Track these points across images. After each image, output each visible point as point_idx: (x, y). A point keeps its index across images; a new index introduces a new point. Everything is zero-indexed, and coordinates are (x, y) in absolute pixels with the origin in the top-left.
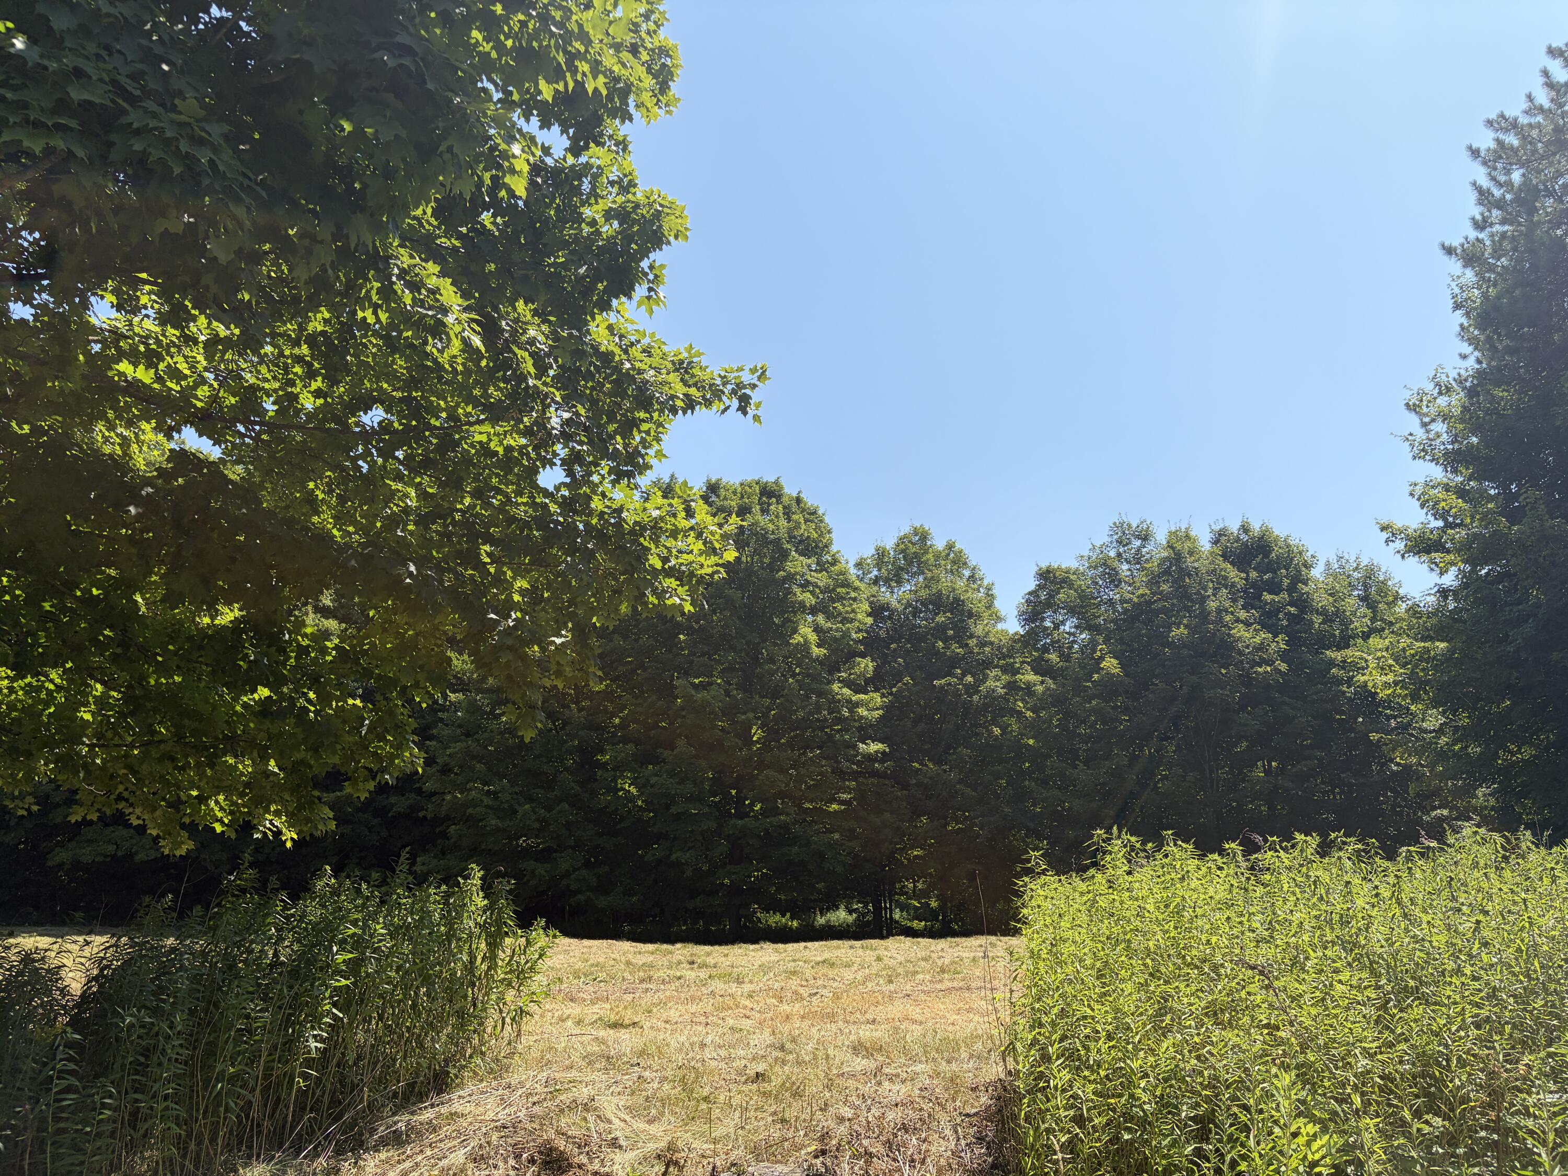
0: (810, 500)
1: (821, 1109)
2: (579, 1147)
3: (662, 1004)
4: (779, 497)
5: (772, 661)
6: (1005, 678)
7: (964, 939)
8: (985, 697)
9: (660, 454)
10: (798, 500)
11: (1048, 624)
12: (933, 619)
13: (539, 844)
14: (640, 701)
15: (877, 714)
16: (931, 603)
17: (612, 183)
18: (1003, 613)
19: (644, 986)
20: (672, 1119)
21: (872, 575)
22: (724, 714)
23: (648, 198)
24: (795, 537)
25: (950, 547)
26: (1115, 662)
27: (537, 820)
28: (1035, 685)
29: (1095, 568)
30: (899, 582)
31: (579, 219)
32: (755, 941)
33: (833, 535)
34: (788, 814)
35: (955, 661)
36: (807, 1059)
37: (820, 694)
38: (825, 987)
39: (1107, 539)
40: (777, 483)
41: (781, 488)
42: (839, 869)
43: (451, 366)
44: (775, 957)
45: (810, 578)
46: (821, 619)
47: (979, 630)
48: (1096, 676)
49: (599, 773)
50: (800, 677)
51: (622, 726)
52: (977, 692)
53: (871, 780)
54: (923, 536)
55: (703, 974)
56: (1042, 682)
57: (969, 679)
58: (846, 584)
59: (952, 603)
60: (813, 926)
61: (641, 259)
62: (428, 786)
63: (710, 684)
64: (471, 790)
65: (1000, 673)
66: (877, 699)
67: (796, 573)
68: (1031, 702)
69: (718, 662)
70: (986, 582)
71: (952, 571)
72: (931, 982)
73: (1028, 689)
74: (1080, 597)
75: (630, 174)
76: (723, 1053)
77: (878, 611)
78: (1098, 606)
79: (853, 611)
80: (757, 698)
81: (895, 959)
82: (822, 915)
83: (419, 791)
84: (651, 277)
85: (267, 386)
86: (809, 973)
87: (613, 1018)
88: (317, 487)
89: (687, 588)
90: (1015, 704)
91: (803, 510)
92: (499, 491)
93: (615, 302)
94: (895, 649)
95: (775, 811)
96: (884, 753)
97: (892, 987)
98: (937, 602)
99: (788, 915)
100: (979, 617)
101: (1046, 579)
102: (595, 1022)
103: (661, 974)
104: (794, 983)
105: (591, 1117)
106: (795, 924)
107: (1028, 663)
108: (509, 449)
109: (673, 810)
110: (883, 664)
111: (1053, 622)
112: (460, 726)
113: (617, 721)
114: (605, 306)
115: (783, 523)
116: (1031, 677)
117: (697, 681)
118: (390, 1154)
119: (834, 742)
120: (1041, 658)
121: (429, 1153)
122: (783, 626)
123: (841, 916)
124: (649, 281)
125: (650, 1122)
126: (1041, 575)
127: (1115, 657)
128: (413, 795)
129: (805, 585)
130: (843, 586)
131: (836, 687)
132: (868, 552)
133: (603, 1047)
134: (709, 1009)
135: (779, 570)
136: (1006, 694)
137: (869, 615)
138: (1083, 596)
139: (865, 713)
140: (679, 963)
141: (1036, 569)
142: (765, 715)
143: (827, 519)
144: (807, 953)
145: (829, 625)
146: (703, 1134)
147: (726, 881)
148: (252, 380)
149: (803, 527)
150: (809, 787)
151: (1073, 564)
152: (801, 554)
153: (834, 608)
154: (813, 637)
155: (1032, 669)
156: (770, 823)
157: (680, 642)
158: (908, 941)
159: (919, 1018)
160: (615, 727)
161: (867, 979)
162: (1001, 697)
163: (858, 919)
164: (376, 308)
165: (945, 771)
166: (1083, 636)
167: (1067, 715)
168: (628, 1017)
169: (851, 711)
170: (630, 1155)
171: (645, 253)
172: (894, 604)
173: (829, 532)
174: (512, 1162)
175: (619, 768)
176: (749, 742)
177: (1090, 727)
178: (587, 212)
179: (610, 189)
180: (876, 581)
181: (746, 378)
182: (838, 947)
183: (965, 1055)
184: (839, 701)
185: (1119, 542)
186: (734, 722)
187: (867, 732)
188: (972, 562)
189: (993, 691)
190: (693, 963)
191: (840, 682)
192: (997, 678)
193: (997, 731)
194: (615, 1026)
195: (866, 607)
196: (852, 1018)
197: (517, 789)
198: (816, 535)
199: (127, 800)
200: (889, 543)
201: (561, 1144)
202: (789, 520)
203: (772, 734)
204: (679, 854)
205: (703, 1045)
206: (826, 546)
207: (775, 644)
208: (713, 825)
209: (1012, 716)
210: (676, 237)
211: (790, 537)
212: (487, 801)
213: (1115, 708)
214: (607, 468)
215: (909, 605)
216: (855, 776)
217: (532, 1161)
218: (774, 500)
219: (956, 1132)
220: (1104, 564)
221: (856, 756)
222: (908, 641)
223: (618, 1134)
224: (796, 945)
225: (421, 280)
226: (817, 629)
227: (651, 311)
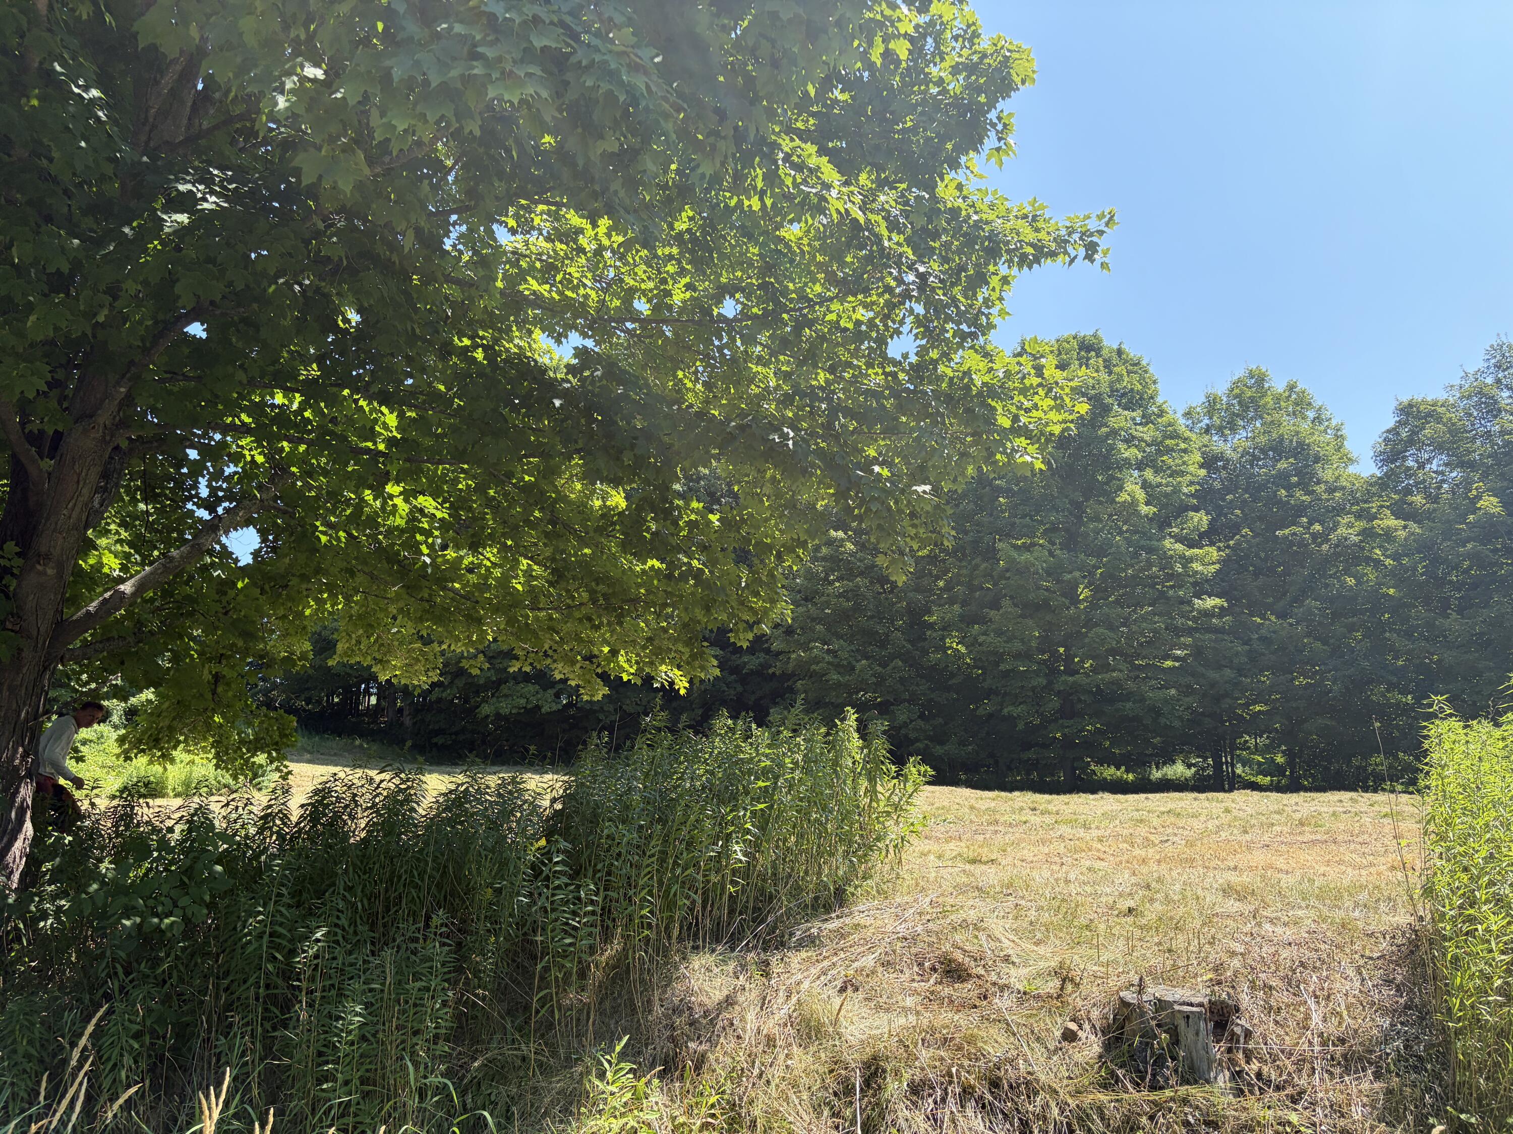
0: (1132, 352)
1: (1209, 943)
2: (975, 960)
3: (1016, 844)
4: (1097, 350)
5: (1098, 519)
6: (1361, 525)
7: (1318, 795)
8: (1337, 546)
9: (1002, 313)
10: (1120, 352)
11: (1410, 463)
12: (1274, 466)
13: (876, 698)
14: (964, 564)
15: (1213, 569)
16: (1271, 449)
17: (956, 38)
18: (1354, 455)
19: (992, 828)
20: (1058, 942)
21: (1203, 425)
22: (1049, 574)
23: (995, 45)
24: (1117, 391)
25: (1291, 388)
26: (1494, 500)
27: (873, 675)
28: (1396, 530)
29: (1469, 397)
30: (1233, 429)
31: (927, 81)
32: (1093, 792)
33: (1159, 386)
34: (1121, 671)
35: (1301, 509)
36: (1176, 898)
37: (1150, 550)
38: (1176, 835)
39: (1482, 365)
40: (1095, 336)
41: (1100, 341)
42: (1177, 724)
43: (799, 248)
44: (1116, 807)
45: (1135, 433)
46: (1149, 474)
47: (1328, 474)
48: (1471, 517)
49: (928, 633)
50: (1127, 535)
51: (948, 588)
52: (1328, 540)
53: (1207, 636)
54: (1260, 380)
55: (1048, 819)
56: (1405, 527)
57: (1317, 527)
58: (1175, 435)
59: (1296, 448)
60: (1150, 780)
61: (988, 112)
62: (776, 646)
63: (1033, 545)
64: (813, 648)
65: (1353, 520)
66: (1213, 553)
67: (1122, 429)
68: (1391, 548)
69: (1041, 523)
70: (1334, 423)
71: (1294, 413)
72: (1290, 834)
73: (1388, 535)
74: (1450, 431)
75: (974, 24)
76: (1088, 889)
77: (1210, 462)
78: (1474, 439)
79: (1184, 463)
80: (1082, 556)
81: (1245, 811)
82: (1158, 768)
83: (768, 651)
84: (1000, 127)
85: (643, 286)
86: (1156, 822)
87: (971, 855)
88: (685, 376)
89: (1037, 446)
90: (1370, 551)
91: (1126, 362)
92: (849, 365)
93: (963, 159)
94: (1232, 501)
95: (1107, 668)
96: (1222, 608)
97: (1248, 837)
98: (1278, 449)
99: (1123, 768)
100: (1327, 461)
101: (1408, 414)
102: (955, 857)
103: (1006, 817)
104: (1142, 830)
105: (982, 936)
106: (1131, 777)
107: (1388, 507)
108: (858, 323)
109: (1002, 667)
110: (1219, 515)
111: (1417, 461)
112: (799, 592)
113: (941, 584)
114: (955, 165)
115: (1104, 376)
116: (1392, 522)
117: (1019, 542)
118: (809, 954)
119: (1168, 599)
120: (1403, 501)
121: (843, 956)
122: (1107, 483)
123: (1178, 770)
124: (998, 132)
125: (1037, 944)
126: (1401, 410)
127: (1495, 496)
128: (762, 655)
129: (1129, 440)
130: (1172, 438)
131: (1168, 543)
132: (1198, 401)
133: (972, 879)
134: (1062, 850)
135: (1100, 427)
136: (1361, 541)
137: (1202, 466)
138: (1454, 431)
139: (1200, 568)
140: (1021, 809)
141: (1395, 404)
142: (1092, 574)
143: (1151, 369)
144: (1150, 803)
145: (1158, 479)
146: (1090, 958)
147: (1058, 735)
148: (632, 282)
149: (1126, 379)
150: (1141, 644)
151: (1441, 395)
152: (1125, 409)
153: (1163, 461)
154: (1141, 495)
155: (1393, 513)
156: (1101, 679)
157: (1001, 505)
158: (1256, 795)
159: (1284, 867)
160: (941, 589)
161: (1219, 828)
162: (1355, 545)
163: (1197, 773)
164: (762, 194)
165: (1291, 625)
166: (1454, 474)
167: (1436, 561)
168: (985, 854)
169: (1184, 566)
170: (1023, 971)
171: (992, 104)
172: (1229, 453)
173: (1155, 382)
174: (916, 969)
175: (946, 628)
176: (1075, 601)
177: (1463, 573)
178: (934, 71)
179: (954, 44)
180: (1207, 430)
181: (1093, 225)
182: (1181, 799)
183: (1349, 904)
184: (1171, 557)
185: (1498, 366)
186: (1058, 582)
187: (1201, 588)
188: (1317, 403)
189: (1346, 539)
190: (1034, 809)
191: (1172, 537)
192: (1350, 526)
193: (1351, 581)
194: (973, 861)
195: (1197, 457)
196: (1212, 864)
197: (853, 647)
198: (1140, 387)
199: (552, 657)
200: (1221, 389)
201: (959, 956)
202: (1110, 373)
203: (1100, 591)
204: (1010, 708)
205: (1067, 882)
206: (1152, 398)
207: (1101, 503)
208: (1042, 681)
209: (1368, 564)
210: (1023, 82)
211: (1112, 391)
212: (828, 658)
213: (1496, 551)
214: (951, 332)
215: (1245, 453)
216: (1190, 631)
217: (934, 969)
218: (1093, 354)
219: (1360, 974)
220: (1479, 393)
221: (1191, 612)
222: (1246, 491)
223: (1011, 952)
224: (1136, 796)
225: (803, 162)
226: (1145, 485)
227: (1001, 163)
